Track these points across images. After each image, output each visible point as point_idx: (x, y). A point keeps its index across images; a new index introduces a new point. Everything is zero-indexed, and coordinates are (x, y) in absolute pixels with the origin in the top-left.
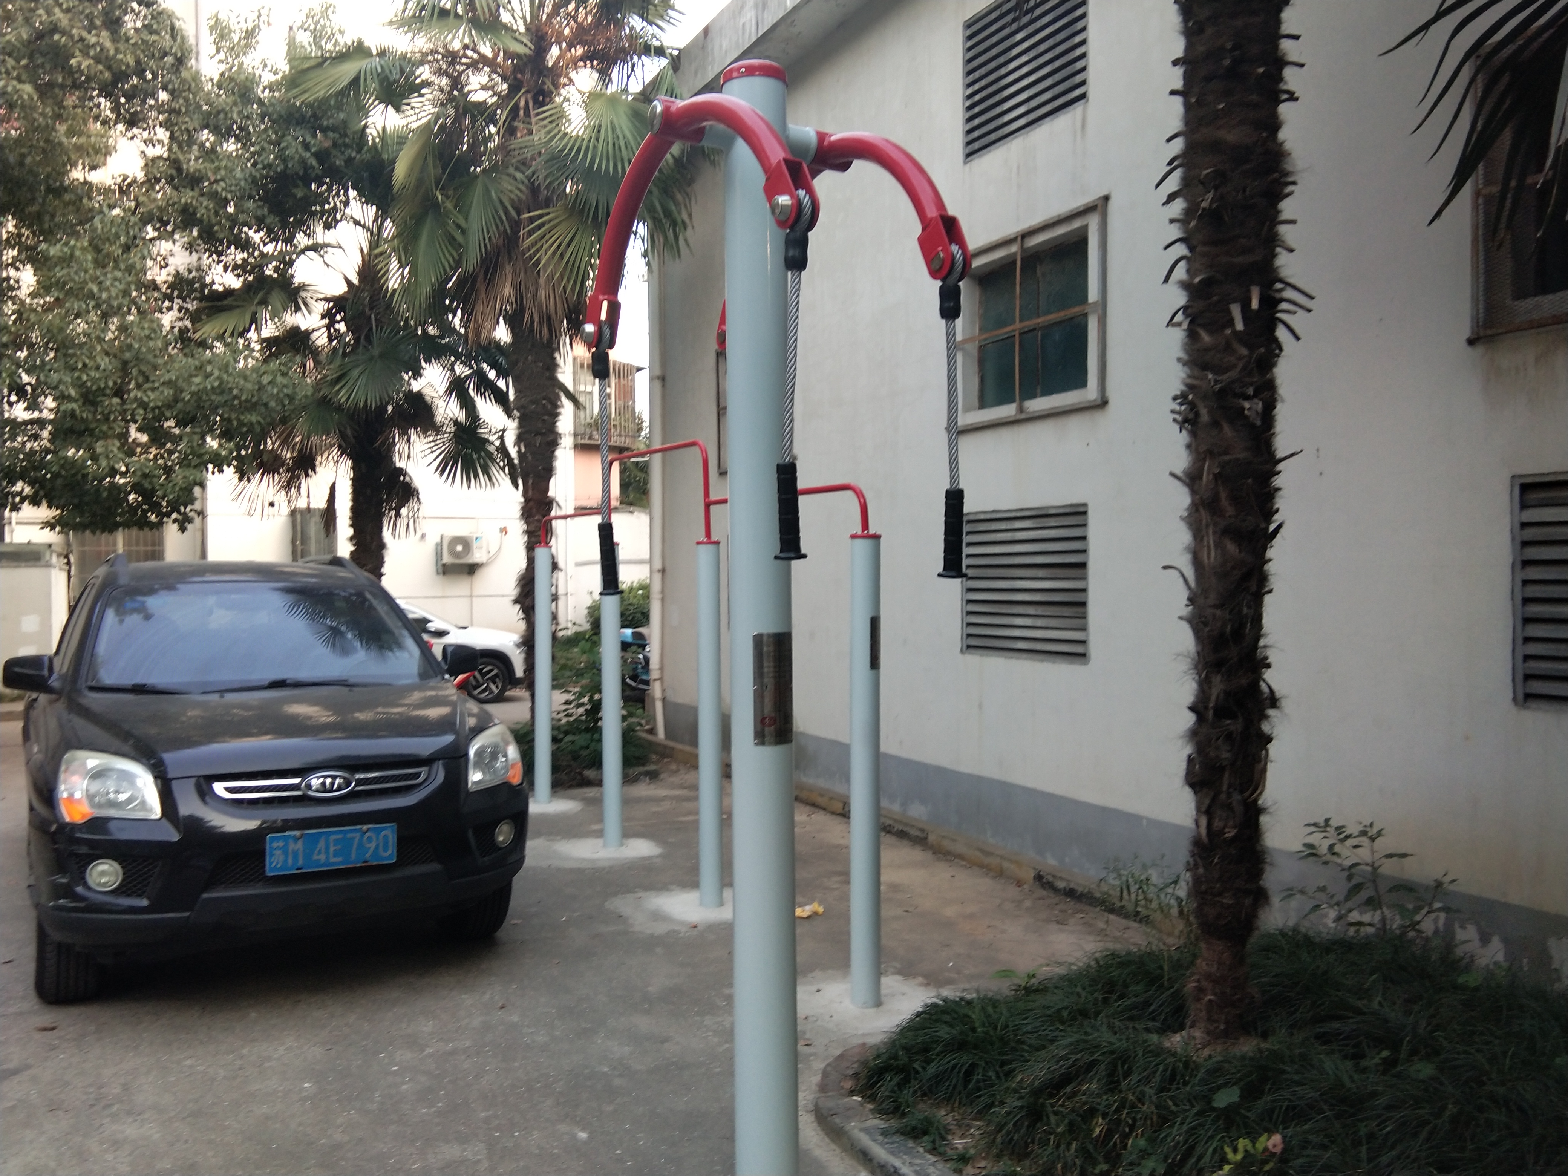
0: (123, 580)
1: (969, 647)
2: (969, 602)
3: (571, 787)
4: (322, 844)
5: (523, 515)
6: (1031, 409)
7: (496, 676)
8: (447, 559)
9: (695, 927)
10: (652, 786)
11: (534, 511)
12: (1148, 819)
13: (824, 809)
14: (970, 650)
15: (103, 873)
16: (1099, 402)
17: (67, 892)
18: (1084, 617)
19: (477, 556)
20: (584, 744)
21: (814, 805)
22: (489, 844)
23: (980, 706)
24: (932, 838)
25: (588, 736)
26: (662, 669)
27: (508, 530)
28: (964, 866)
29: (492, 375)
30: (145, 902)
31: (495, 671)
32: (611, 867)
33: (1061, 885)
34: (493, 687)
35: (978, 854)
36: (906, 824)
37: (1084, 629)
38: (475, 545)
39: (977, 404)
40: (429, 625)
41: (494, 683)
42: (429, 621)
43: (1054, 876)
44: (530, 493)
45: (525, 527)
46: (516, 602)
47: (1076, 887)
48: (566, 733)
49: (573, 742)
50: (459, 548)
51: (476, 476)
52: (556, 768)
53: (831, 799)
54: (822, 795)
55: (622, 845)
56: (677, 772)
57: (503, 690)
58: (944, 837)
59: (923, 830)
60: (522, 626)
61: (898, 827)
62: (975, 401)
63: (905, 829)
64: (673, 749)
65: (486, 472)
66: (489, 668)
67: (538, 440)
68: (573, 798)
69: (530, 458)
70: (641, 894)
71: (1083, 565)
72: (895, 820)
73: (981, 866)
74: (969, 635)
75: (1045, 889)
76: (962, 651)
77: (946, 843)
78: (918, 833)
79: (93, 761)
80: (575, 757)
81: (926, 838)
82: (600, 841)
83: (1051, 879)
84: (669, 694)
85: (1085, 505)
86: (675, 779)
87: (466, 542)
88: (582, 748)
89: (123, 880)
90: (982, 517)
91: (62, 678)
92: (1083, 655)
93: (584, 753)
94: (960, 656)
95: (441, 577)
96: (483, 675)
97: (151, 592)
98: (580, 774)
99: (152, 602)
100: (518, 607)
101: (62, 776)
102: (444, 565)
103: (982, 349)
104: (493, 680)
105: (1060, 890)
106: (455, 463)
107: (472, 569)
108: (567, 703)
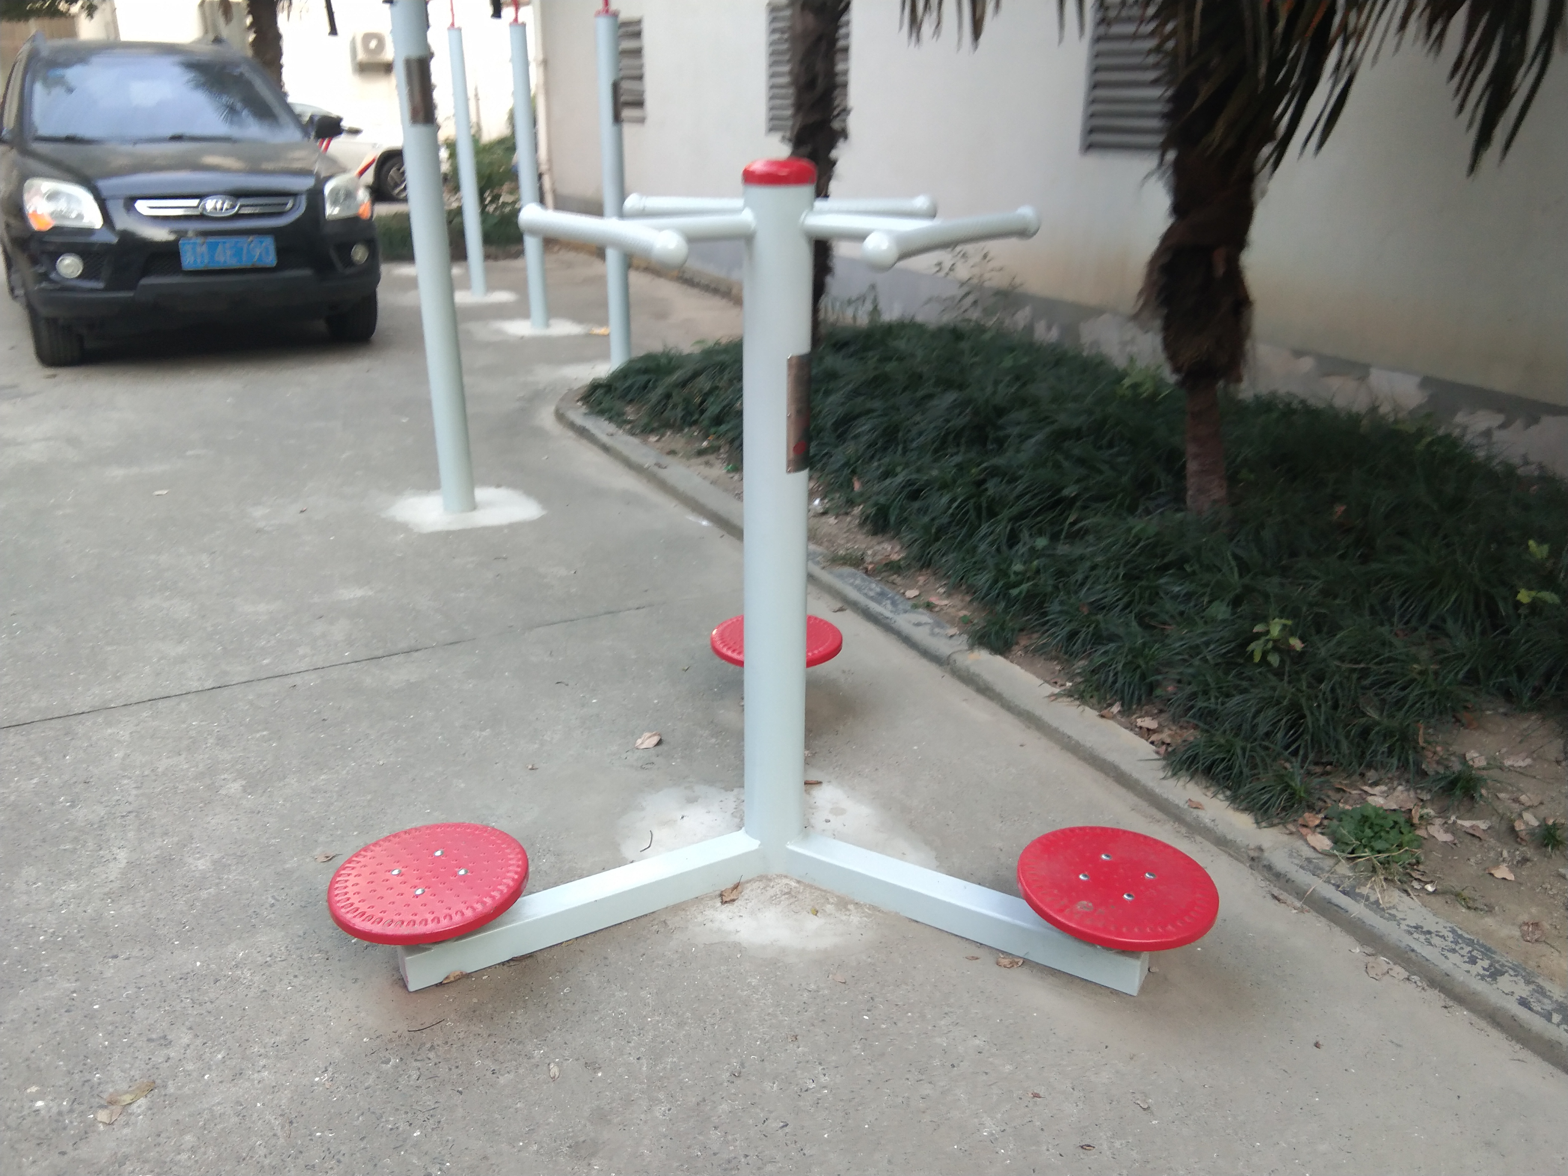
0: (45, 53)
1: (771, 128)
4: (220, 247)
8: (361, 56)
15: (68, 265)
17: (45, 277)
22: (349, 262)
26: (550, 162)
30: (100, 285)
50: (373, 44)
79: (47, 185)
84: (558, 186)
87: (380, 38)
89: (83, 271)
91: (12, 131)
97: (67, 65)
99: (72, 74)
101: (26, 197)
102: (359, 63)
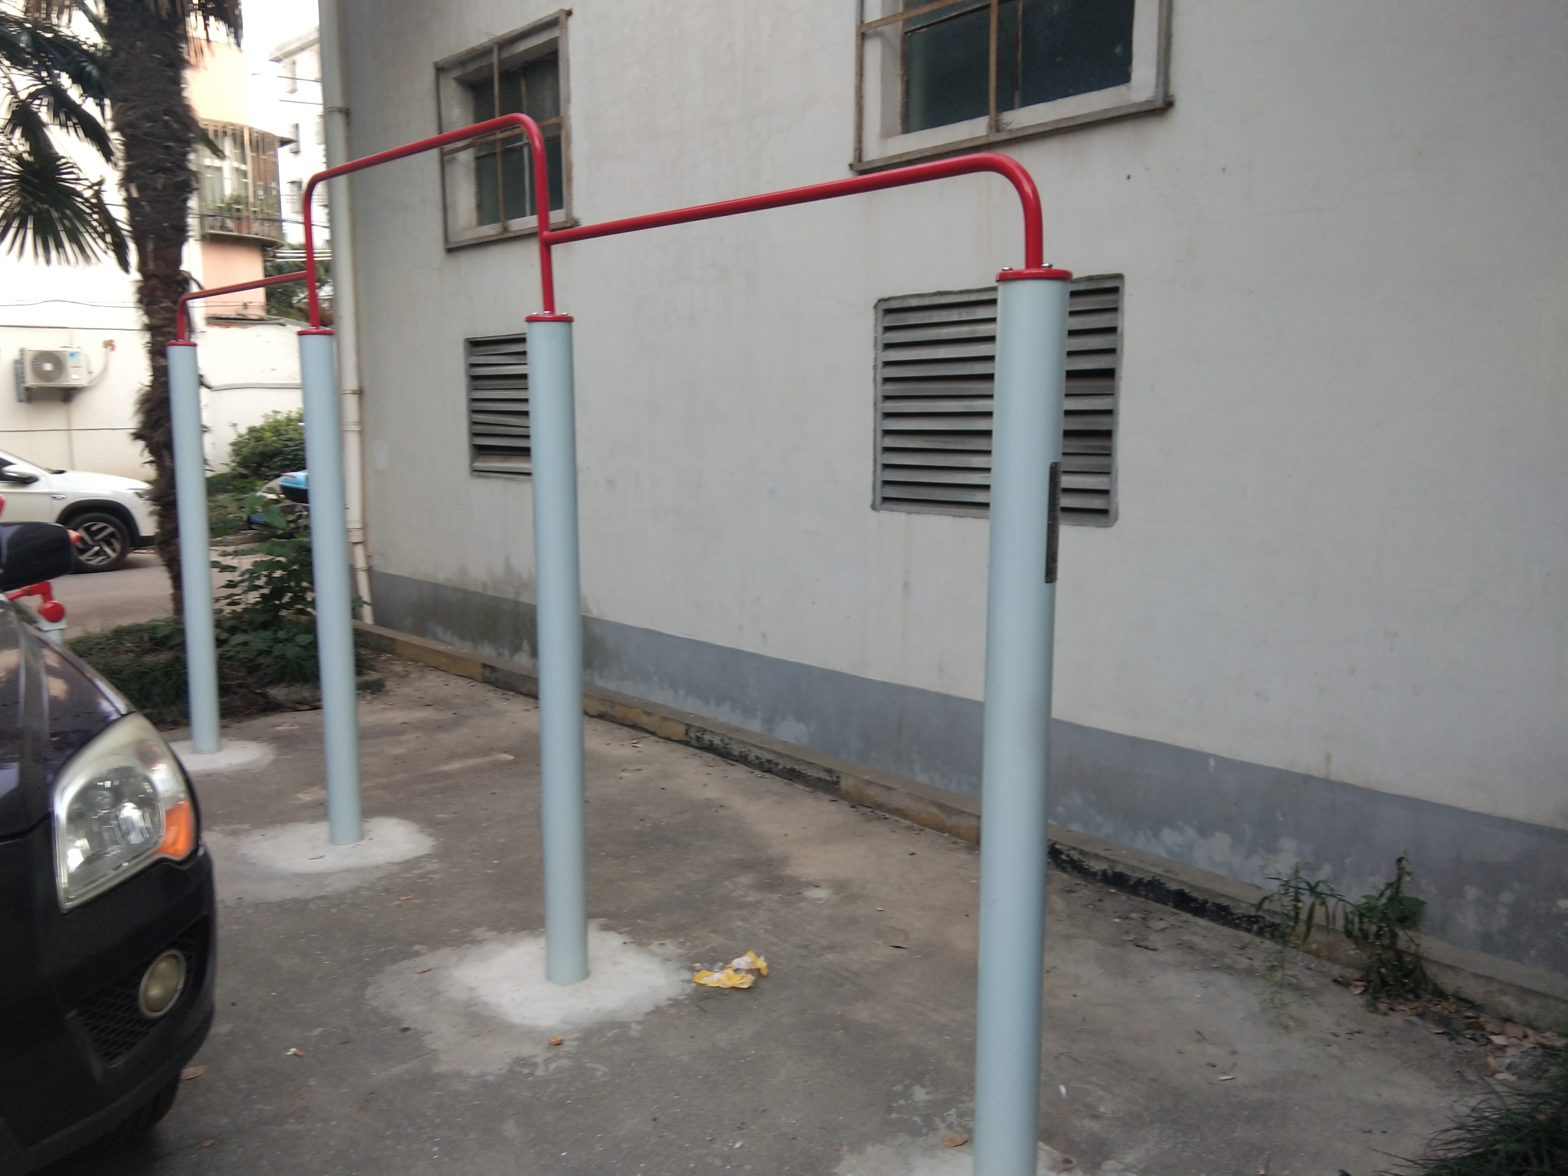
1: (885, 499)
2: (887, 433)
3: (250, 715)
5: (140, 301)
6: (1015, 126)
7: (112, 535)
8: (31, 381)
9: (559, 1044)
10: (378, 706)
11: (159, 294)
12: (1217, 758)
13: (653, 733)
14: (888, 505)
16: (1159, 104)
18: (1108, 453)
19: (74, 378)
20: (263, 646)
21: (634, 726)
23: (906, 586)
24: (846, 783)
25: (268, 634)
26: (364, 528)
27: (116, 343)
28: (908, 828)
29: (74, 93)
31: (111, 529)
32: (355, 891)
33: (1098, 866)
34: (108, 550)
35: (935, 811)
36: (799, 761)
37: (1106, 472)
38: (70, 362)
39: (899, 128)
40: (8, 468)
41: (109, 544)
42: (10, 464)
43: (1082, 853)
44: (151, 265)
45: (145, 319)
46: (138, 436)
47: (1128, 872)
48: (233, 630)
49: (245, 644)
50: (48, 367)
51: (59, 245)
52: (224, 689)
53: (665, 719)
54: (648, 714)
55: (362, 836)
56: (405, 676)
57: (123, 553)
58: (869, 783)
59: (830, 771)
60: (151, 472)
61: (783, 763)
62: (896, 121)
63: (797, 768)
64: (393, 640)
65: (75, 239)
66: (101, 525)
67: (160, 181)
68: (255, 738)
69: (148, 209)
70: (430, 960)
71: (1109, 374)
72: (780, 755)
73: (941, 829)
74: (886, 483)
75: (1064, 870)
76: (874, 507)
77: (873, 792)
78: (823, 775)
80: (252, 668)
81: (837, 783)
82: (321, 829)
83: (1076, 856)
84: (380, 565)
85: (1119, 277)
86: (407, 690)
87: (56, 359)
88: (260, 653)
90: (915, 303)
92: (1104, 512)
93: (264, 660)
94: (873, 514)
95: (24, 406)
96: (92, 534)
98: (264, 695)
100: (141, 444)
102: (28, 389)
103: (907, 36)
104: (107, 541)
105: (1094, 874)
106: (23, 225)
107: (68, 395)
108: (231, 585)
